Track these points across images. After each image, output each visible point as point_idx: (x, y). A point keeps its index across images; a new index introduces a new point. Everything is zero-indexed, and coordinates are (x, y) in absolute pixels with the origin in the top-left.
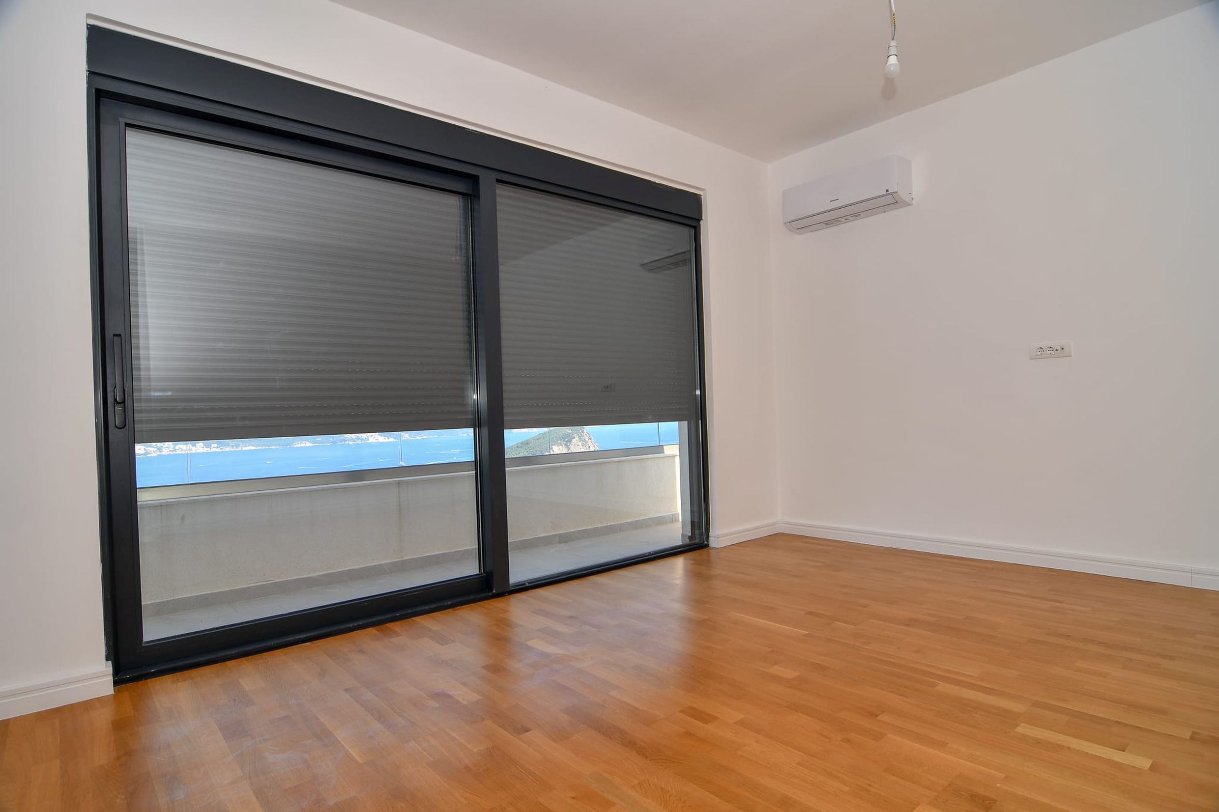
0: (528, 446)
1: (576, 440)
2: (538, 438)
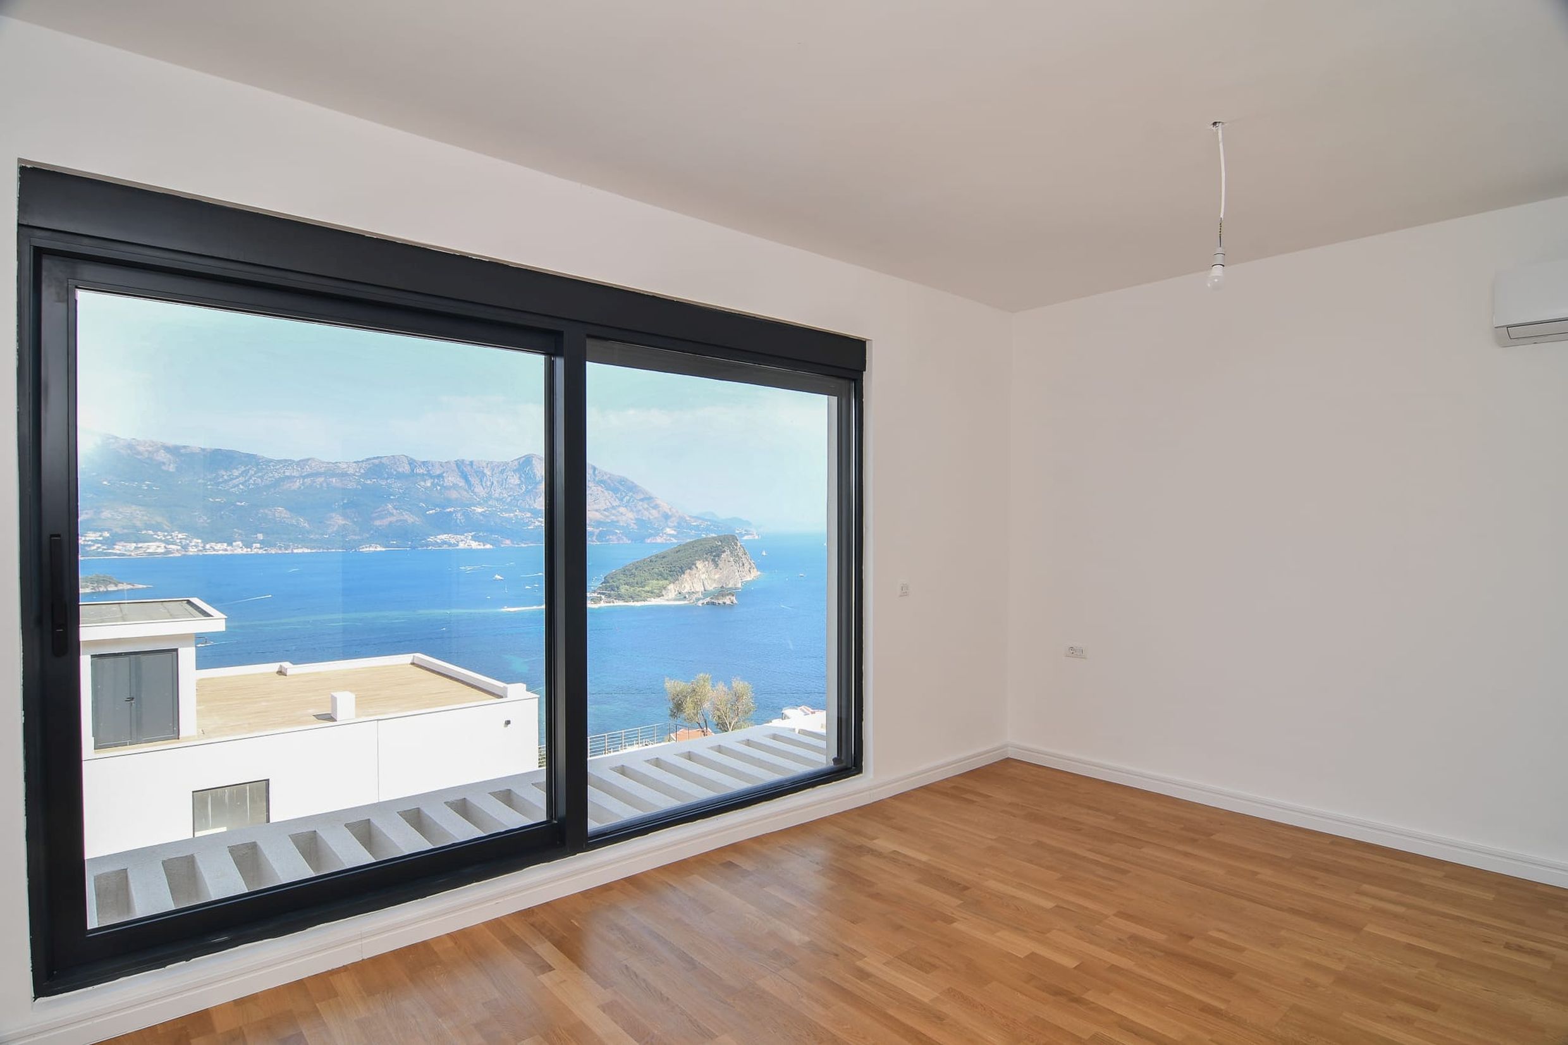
0: (666, 560)
1: (727, 555)
2: (677, 549)
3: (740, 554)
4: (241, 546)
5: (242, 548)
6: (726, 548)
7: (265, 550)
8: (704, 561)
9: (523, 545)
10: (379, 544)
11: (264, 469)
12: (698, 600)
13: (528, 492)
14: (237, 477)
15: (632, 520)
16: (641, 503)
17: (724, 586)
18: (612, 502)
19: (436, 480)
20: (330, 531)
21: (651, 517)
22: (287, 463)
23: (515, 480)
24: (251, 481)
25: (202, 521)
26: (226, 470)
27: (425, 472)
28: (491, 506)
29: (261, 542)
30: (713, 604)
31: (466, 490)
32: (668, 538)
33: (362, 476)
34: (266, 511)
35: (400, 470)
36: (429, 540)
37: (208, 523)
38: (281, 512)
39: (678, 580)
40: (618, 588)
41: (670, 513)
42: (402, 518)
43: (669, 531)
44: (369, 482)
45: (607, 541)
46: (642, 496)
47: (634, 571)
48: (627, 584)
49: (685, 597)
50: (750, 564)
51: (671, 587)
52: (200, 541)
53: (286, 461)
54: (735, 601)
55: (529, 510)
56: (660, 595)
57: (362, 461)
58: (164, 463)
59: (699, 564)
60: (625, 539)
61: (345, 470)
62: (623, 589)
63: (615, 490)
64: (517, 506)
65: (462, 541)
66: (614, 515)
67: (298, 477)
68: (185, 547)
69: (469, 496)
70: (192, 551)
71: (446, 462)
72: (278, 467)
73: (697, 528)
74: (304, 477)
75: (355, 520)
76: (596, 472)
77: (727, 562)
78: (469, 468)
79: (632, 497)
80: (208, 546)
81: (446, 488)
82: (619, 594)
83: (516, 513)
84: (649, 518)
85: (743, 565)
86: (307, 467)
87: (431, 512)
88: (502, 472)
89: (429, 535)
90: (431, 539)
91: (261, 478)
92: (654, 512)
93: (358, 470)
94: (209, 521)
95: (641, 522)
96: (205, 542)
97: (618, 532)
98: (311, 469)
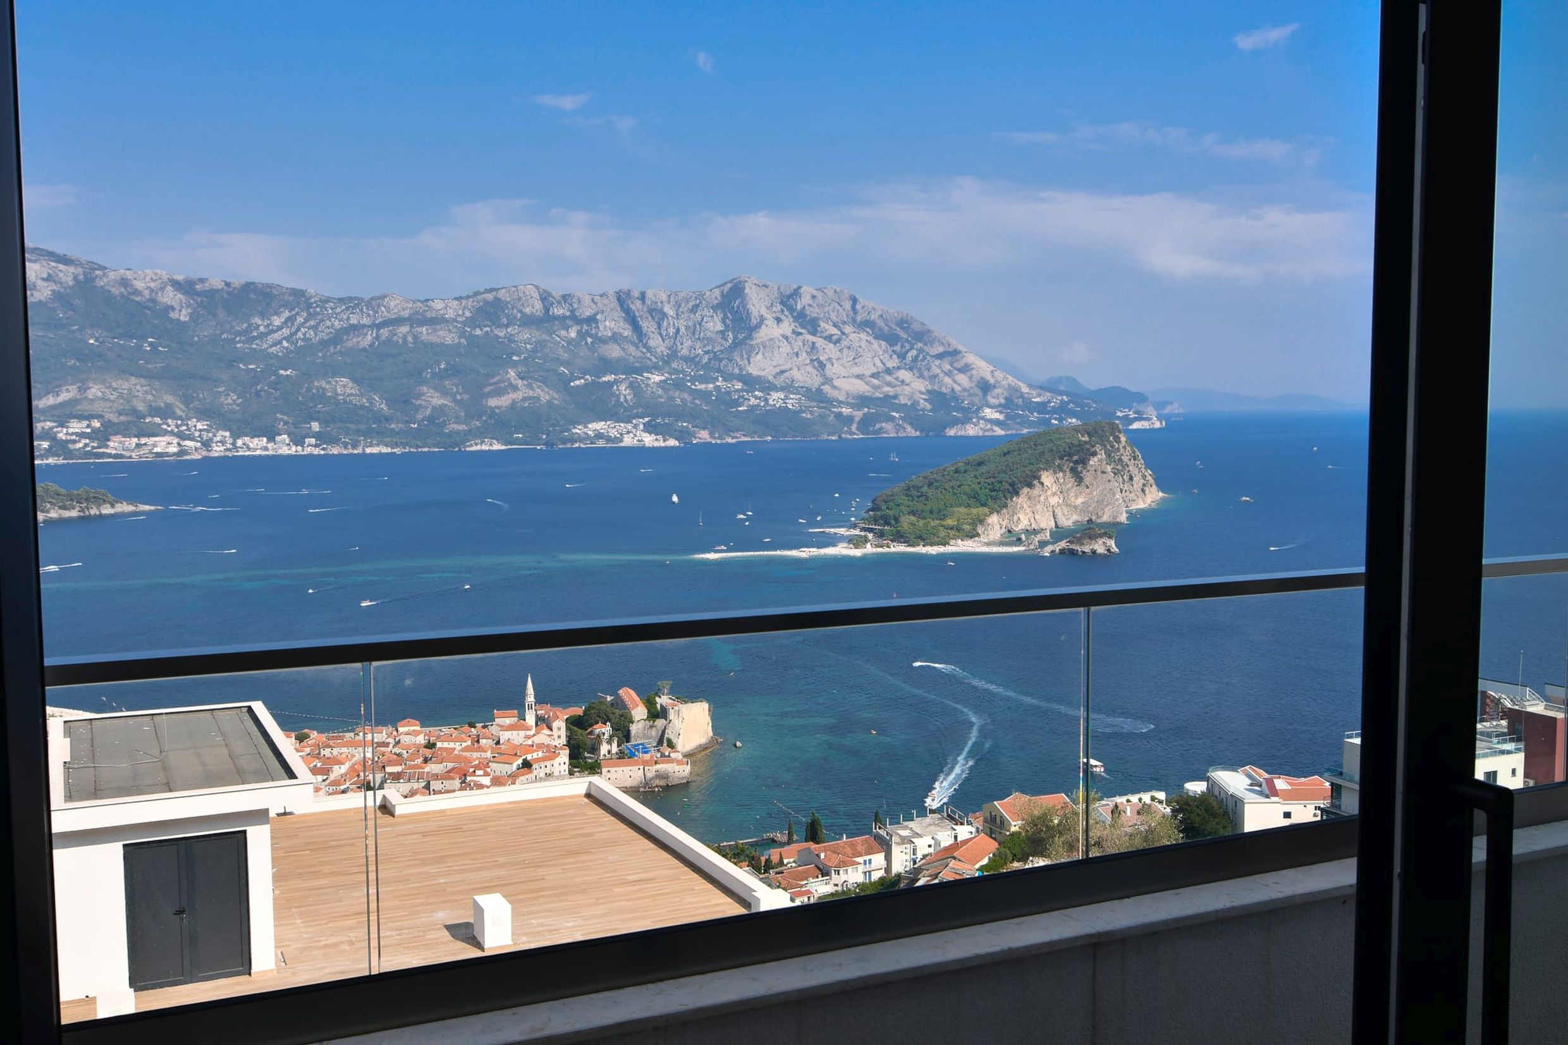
0: (983, 469)
2: (1005, 448)
3: (1125, 459)
4: (287, 441)
5: (289, 445)
6: (1098, 448)
7: (323, 449)
8: (1055, 473)
9: (730, 440)
10: (497, 440)
11: (318, 314)
12: (1043, 544)
13: (737, 344)
14: (279, 328)
15: (922, 393)
16: (938, 362)
17: (1094, 518)
18: (885, 361)
19: (585, 327)
20: (419, 417)
21: (957, 388)
22: (352, 303)
23: (715, 324)
24: (300, 335)
25: (229, 401)
26: (263, 316)
27: (568, 314)
28: (677, 372)
29: (317, 436)
30: (1072, 552)
31: (633, 344)
32: (989, 426)
33: (465, 323)
34: (324, 384)
35: (528, 310)
36: (575, 431)
37: (238, 405)
38: (344, 387)
39: (1006, 506)
40: (896, 520)
41: (992, 381)
42: (531, 393)
43: (989, 413)
44: (478, 332)
45: (875, 432)
46: (941, 349)
47: (925, 489)
48: (912, 513)
49: (1019, 539)
50: (1144, 477)
51: (994, 519)
52: (227, 434)
53: (350, 299)
54: (1115, 549)
55: (741, 378)
56: (973, 535)
57: (468, 297)
58: (173, 308)
59: (1047, 478)
60: (909, 428)
61: (442, 312)
62: (906, 521)
63: (891, 339)
64: (719, 370)
65: (628, 433)
66: (889, 384)
67: (369, 326)
68: (206, 444)
69: (640, 354)
70: (217, 450)
71: (601, 296)
72: (338, 310)
73: (1042, 407)
74: (379, 326)
75: (459, 397)
76: (858, 307)
77: (1099, 473)
78: (638, 303)
79: (921, 351)
80: (239, 443)
81: (603, 341)
82: (898, 532)
83: (718, 384)
84: (953, 390)
85: (1131, 478)
86: (383, 308)
87: (577, 383)
88: (694, 310)
89: (574, 423)
90: (578, 430)
91: (315, 328)
92: (963, 379)
93: (460, 312)
94: (240, 400)
95: (938, 398)
96: (236, 436)
97: (897, 415)
98: (389, 312)
